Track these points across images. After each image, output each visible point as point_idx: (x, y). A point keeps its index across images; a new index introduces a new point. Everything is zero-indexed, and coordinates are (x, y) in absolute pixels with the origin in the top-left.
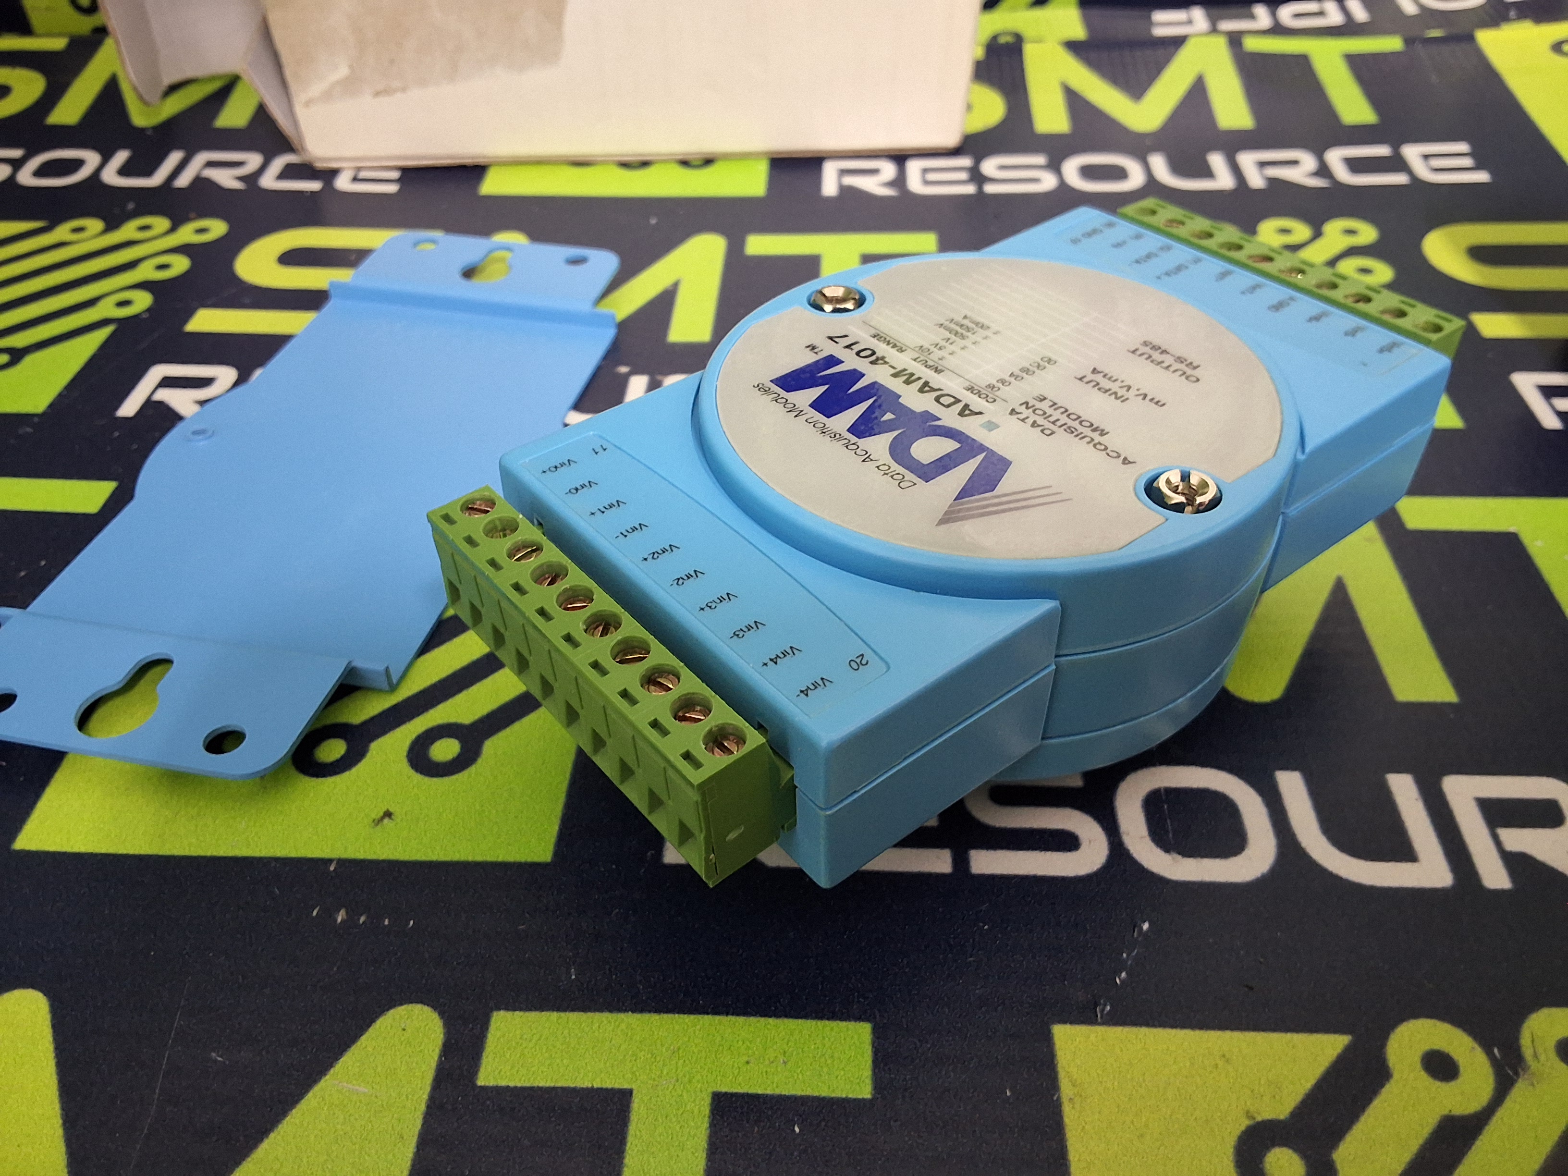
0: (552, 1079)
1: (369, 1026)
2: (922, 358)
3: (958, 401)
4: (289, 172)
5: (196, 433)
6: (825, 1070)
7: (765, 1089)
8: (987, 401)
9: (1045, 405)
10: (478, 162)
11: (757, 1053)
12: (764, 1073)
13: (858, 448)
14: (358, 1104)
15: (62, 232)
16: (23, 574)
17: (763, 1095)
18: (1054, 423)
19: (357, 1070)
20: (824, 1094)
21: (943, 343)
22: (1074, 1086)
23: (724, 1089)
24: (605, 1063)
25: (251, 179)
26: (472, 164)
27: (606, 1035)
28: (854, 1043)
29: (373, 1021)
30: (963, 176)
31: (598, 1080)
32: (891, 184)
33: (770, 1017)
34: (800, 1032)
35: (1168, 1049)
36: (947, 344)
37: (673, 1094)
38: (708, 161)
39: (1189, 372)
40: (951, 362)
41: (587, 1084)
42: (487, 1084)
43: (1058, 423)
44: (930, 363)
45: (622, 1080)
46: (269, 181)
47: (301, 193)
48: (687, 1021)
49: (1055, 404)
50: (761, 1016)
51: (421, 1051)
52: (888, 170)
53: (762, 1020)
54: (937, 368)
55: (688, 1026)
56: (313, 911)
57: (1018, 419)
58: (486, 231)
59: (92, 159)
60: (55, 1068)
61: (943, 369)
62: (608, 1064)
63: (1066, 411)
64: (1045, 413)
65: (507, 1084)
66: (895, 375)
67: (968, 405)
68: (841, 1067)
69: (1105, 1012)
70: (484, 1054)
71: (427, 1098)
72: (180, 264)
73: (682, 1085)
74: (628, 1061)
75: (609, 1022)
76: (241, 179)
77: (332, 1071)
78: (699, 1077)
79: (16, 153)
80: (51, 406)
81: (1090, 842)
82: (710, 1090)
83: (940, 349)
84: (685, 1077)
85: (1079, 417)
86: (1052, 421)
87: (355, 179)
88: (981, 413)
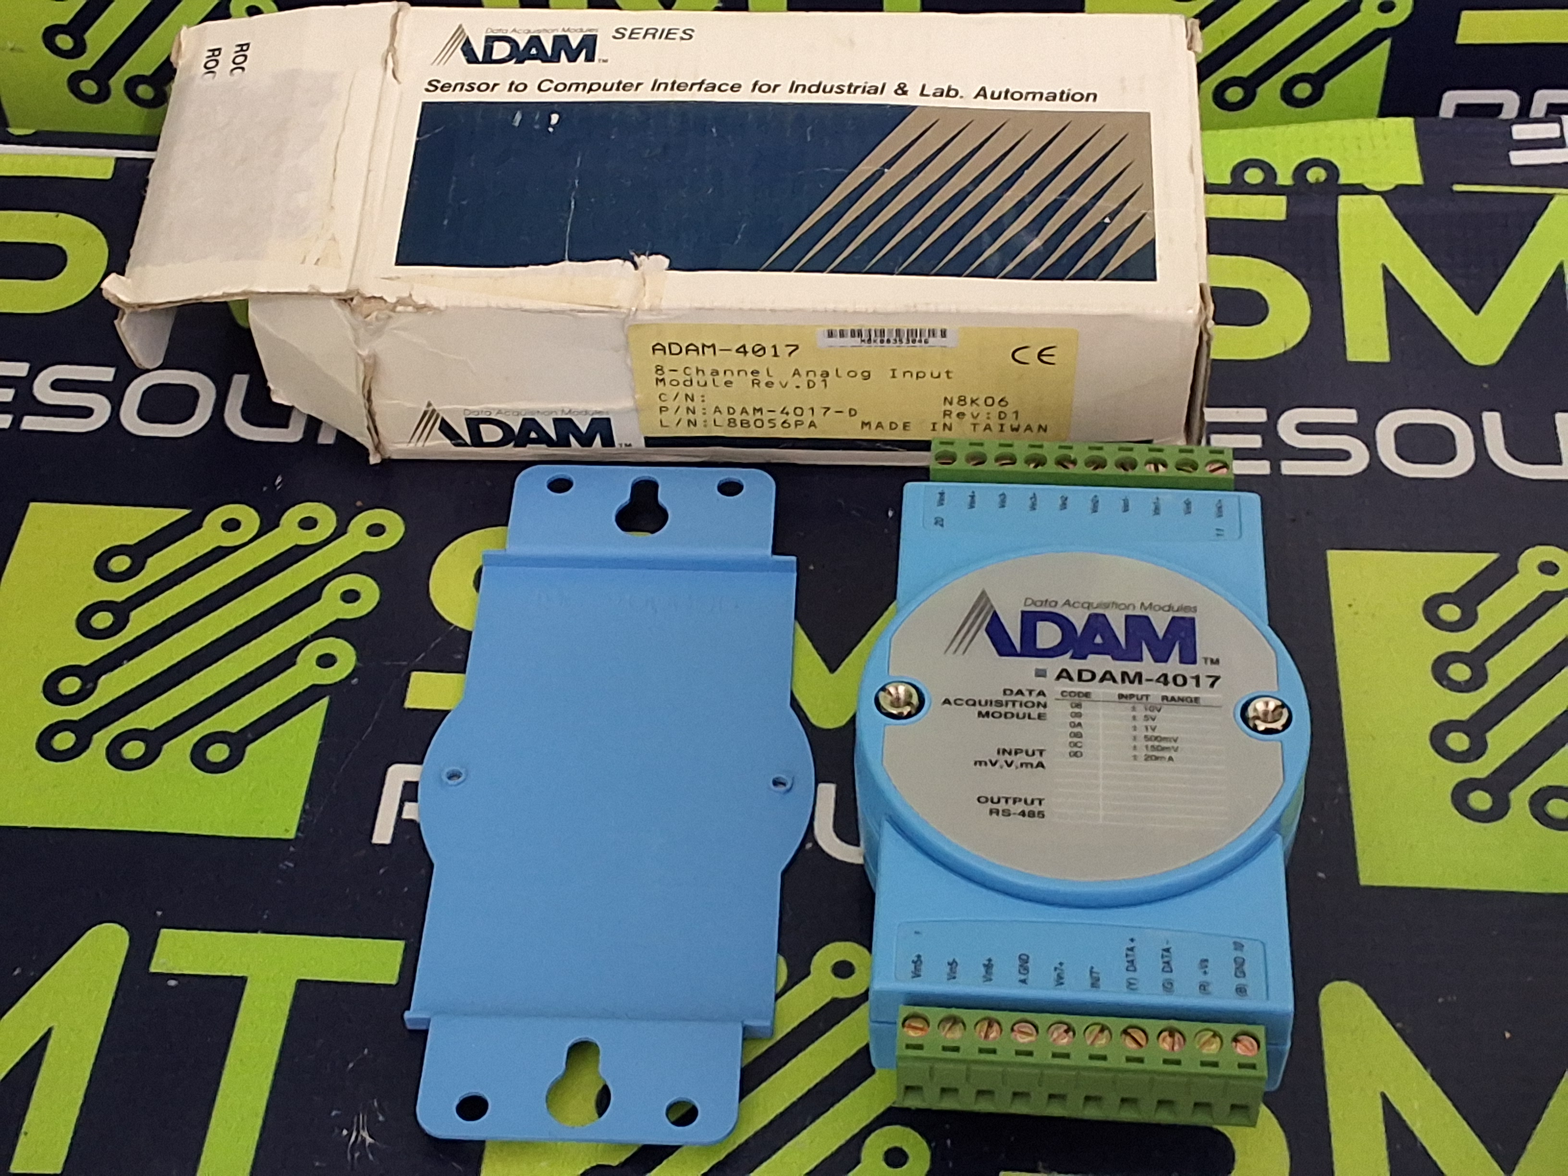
3: (1081, 680)
9: (1033, 713)
13: (1084, 607)
18: (1013, 702)
21: (1152, 723)
36: (1147, 724)
39: (991, 805)
40: (1125, 710)
49: (1030, 719)
57: (1034, 691)
63: (1018, 718)
64: (1026, 706)
66: (1139, 674)
67: (1070, 680)
80: (300, 826)
83: (1146, 717)
85: (1006, 718)
88: (1057, 679)
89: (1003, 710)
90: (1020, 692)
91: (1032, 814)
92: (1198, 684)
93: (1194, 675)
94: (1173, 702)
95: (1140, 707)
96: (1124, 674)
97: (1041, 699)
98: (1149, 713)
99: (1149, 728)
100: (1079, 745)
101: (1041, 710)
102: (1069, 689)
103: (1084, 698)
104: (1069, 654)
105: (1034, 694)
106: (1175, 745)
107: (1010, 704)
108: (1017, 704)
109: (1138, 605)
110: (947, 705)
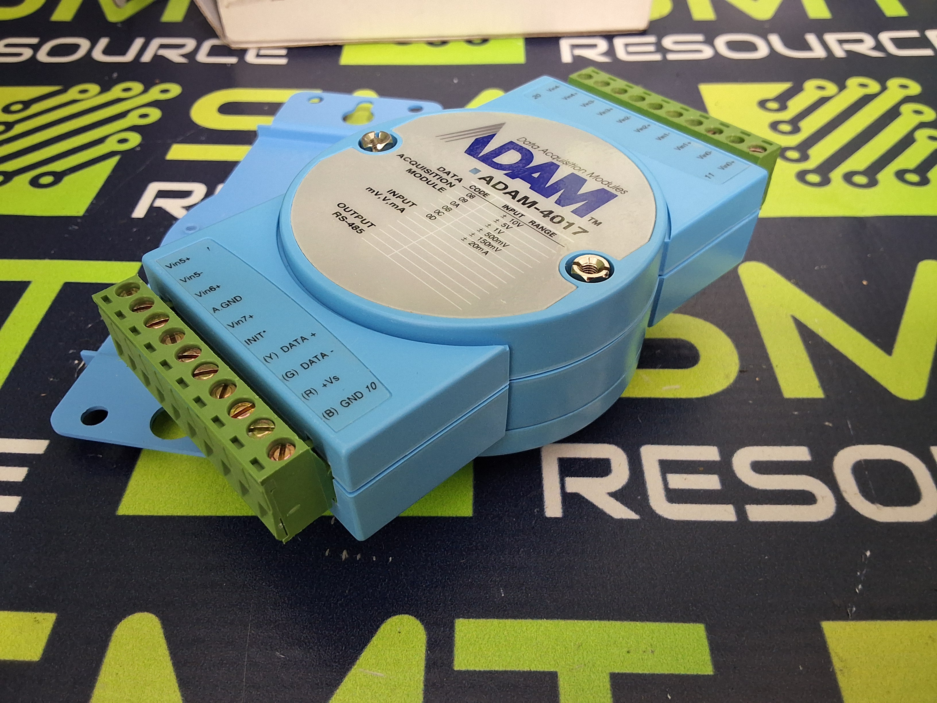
0: (502, 666)
1: (376, 631)
2: (517, 217)
3: (494, 186)
4: (214, 51)
5: (189, 229)
6: (680, 656)
7: (644, 670)
8: (475, 187)
9: (440, 185)
10: (336, 43)
11: (633, 646)
12: (641, 660)
13: (551, 157)
14: (379, 684)
15: (73, 93)
16: (90, 326)
17: (643, 674)
18: (437, 175)
19: (374, 660)
20: (682, 673)
21: (503, 229)
22: (841, 661)
23: (617, 671)
24: (536, 654)
25: (191, 56)
26: (332, 44)
27: (532, 635)
28: (695, 637)
29: (378, 627)
30: (652, 48)
31: (533, 665)
32: (606, 54)
33: (638, 621)
34: (659, 631)
35: (896, 634)
36: (500, 228)
37: (584, 674)
38: (485, 41)
39: (341, 211)
40: (497, 214)
41: (526, 669)
42: (461, 669)
43: (434, 174)
44: (512, 213)
45: (548, 666)
46: (202, 57)
47: (225, 65)
48: (583, 624)
49: (433, 187)
50: (631, 621)
51: (413, 647)
52: (603, 45)
53: (632, 623)
54: (507, 209)
55: (585, 629)
56: (325, 552)
57: (457, 176)
58: (349, 90)
59: (84, 44)
60: (172, 668)
61: (502, 208)
62: (537, 655)
63: (427, 183)
64: (441, 181)
65: (474, 669)
66: (535, 203)
67: (487, 183)
68: (690, 654)
69: (853, 612)
70: (455, 648)
71: (423, 679)
72: (155, 114)
73: (589, 669)
74: (550, 652)
75: (533, 626)
76: (183, 56)
77: (358, 662)
78: (598, 663)
79: (34, 41)
80: (88, 211)
81: (823, 498)
82: (608, 672)
83: (505, 224)
84: (590, 663)
85: (421, 179)
86: (438, 176)
87: (258, 56)
88: (480, 179)
89: (425, 175)
90: (448, 173)
91: (357, 228)
92: (566, 228)
94: (535, 227)
95: (509, 218)
96: (526, 198)
97: (455, 182)
98: (510, 224)
99: (498, 230)
100: (441, 214)
101: (447, 187)
102: (479, 186)
103: (481, 195)
104: (506, 172)
105: (455, 178)
106: (501, 248)
109: (589, 172)
110: (399, 157)
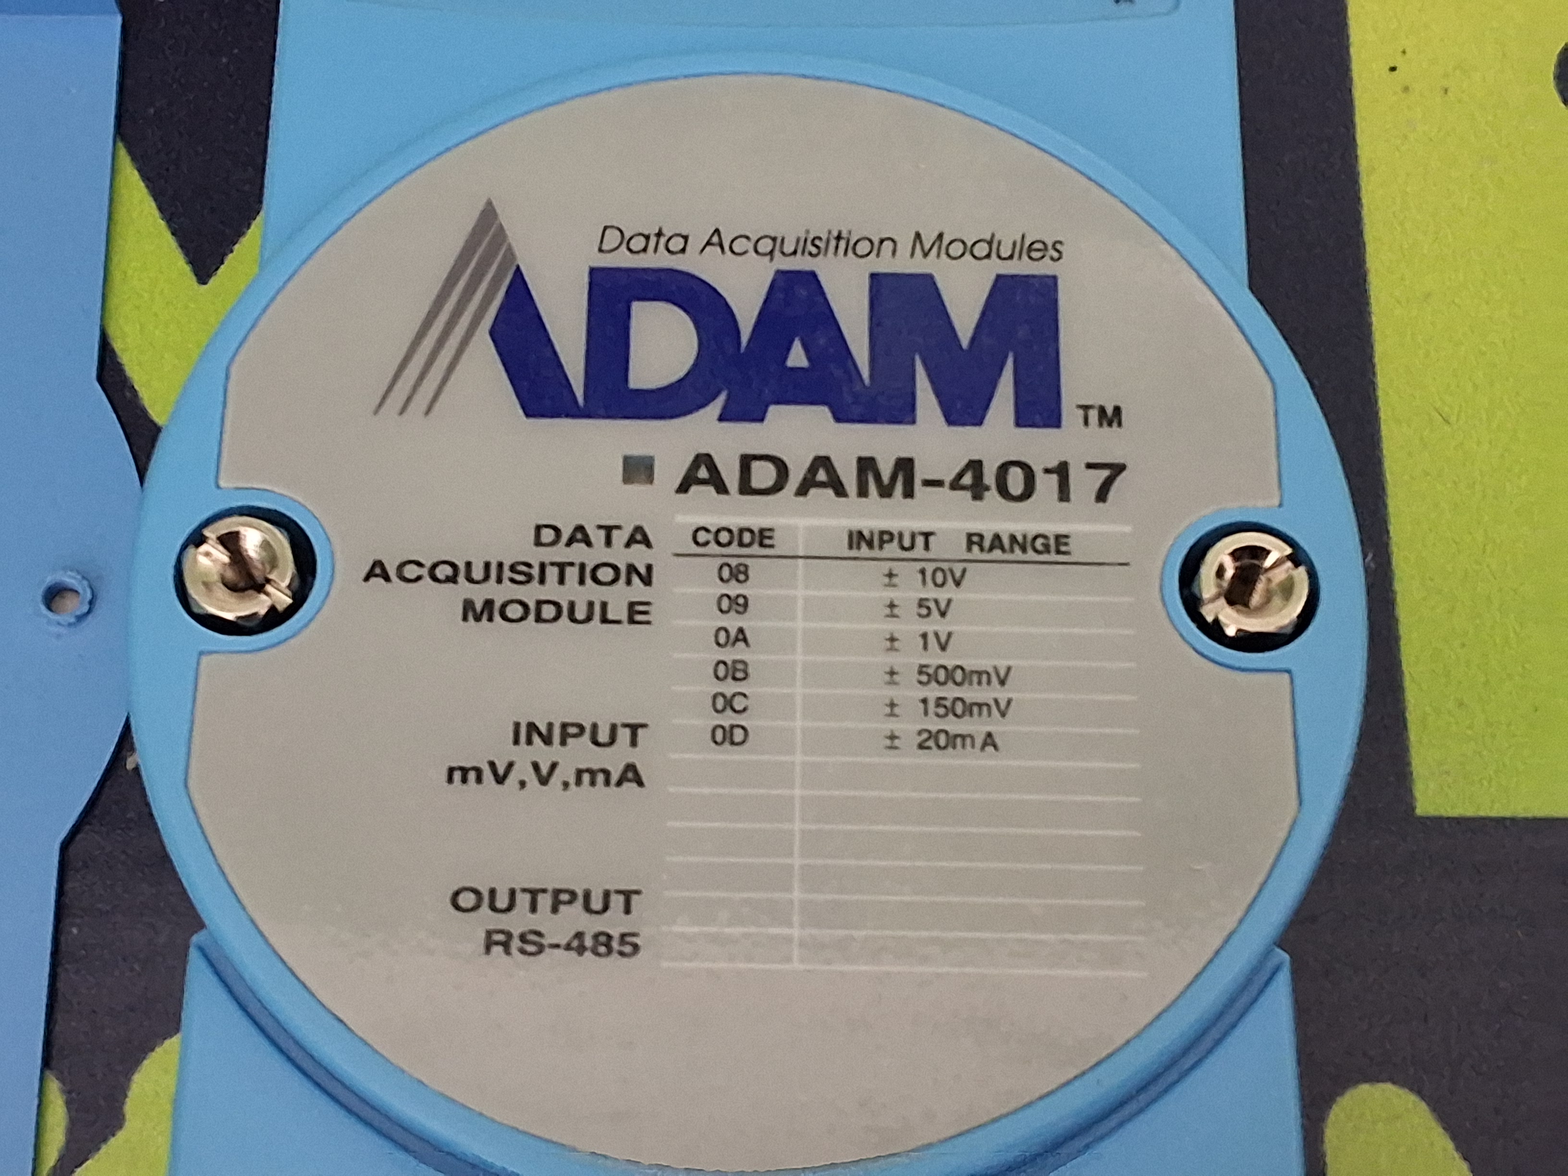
2: (921, 552)
3: (747, 489)
8: (705, 530)
9: (614, 598)
13: (757, 251)
18: (561, 567)
21: (939, 625)
36: (927, 627)
39: (491, 919)
40: (867, 583)
44: (895, 550)
49: (605, 619)
54: (870, 546)
61: (857, 554)
63: (573, 619)
64: (596, 580)
66: (905, 466)
67: (718, 491)
85: (540, 619)
86: (568, 570)
88: (683, 489)
89: (531, 593)
90: (580, 535)
91: (603, 942)
92: (1064, 494)
93: (1053, 464)
94: (997, 554)
95: (908, 572)
96: (866, 465)
97: (639, 556)
98: (931, 593)
99: (931, 639)
100: (739, 703)
101: (638, 591)
102: (713, 521)
103: (756, 549)
104: (715, 407)
105: (620, 538)
106: (1003, 695)
107: (552, 573)
108: (572, 573)
109: (905, 243)
110: (377, 582)
